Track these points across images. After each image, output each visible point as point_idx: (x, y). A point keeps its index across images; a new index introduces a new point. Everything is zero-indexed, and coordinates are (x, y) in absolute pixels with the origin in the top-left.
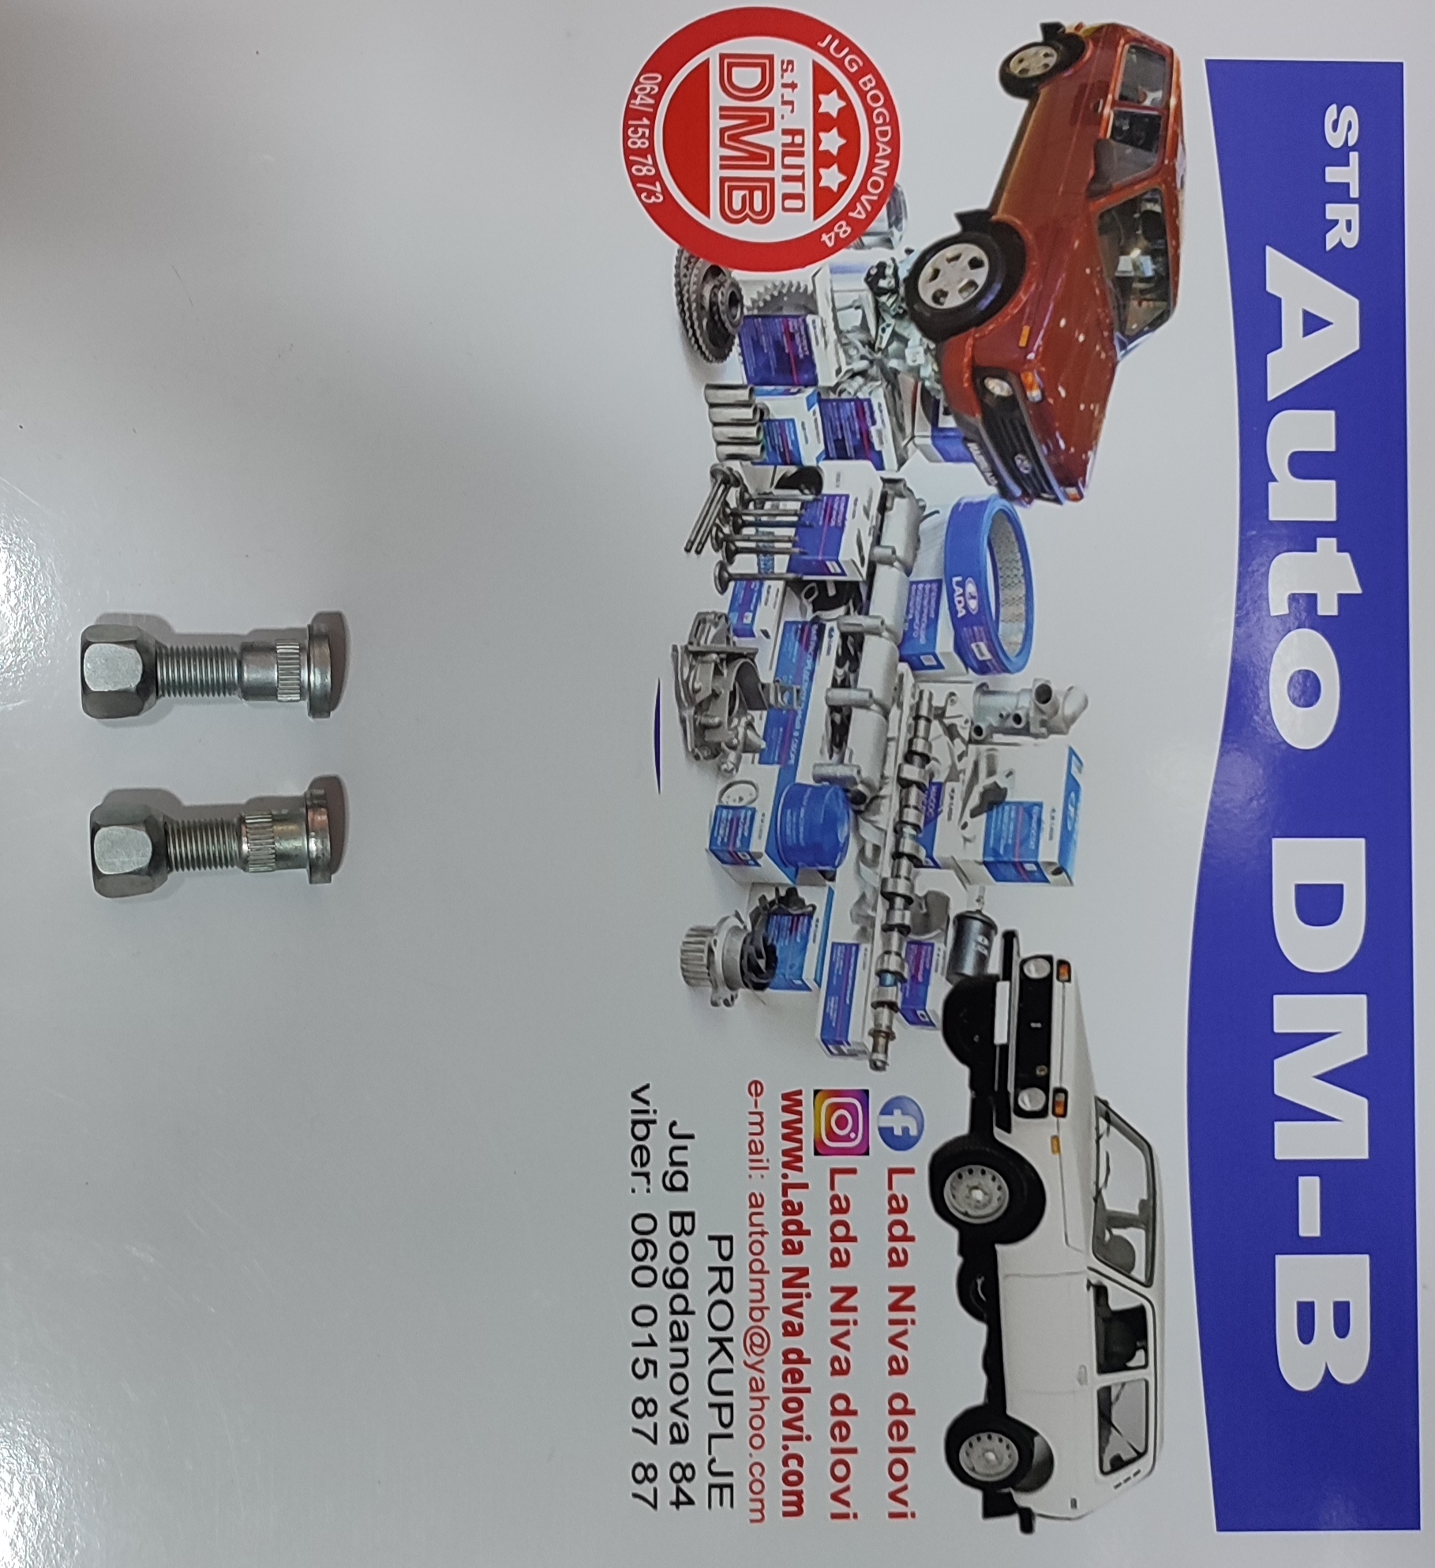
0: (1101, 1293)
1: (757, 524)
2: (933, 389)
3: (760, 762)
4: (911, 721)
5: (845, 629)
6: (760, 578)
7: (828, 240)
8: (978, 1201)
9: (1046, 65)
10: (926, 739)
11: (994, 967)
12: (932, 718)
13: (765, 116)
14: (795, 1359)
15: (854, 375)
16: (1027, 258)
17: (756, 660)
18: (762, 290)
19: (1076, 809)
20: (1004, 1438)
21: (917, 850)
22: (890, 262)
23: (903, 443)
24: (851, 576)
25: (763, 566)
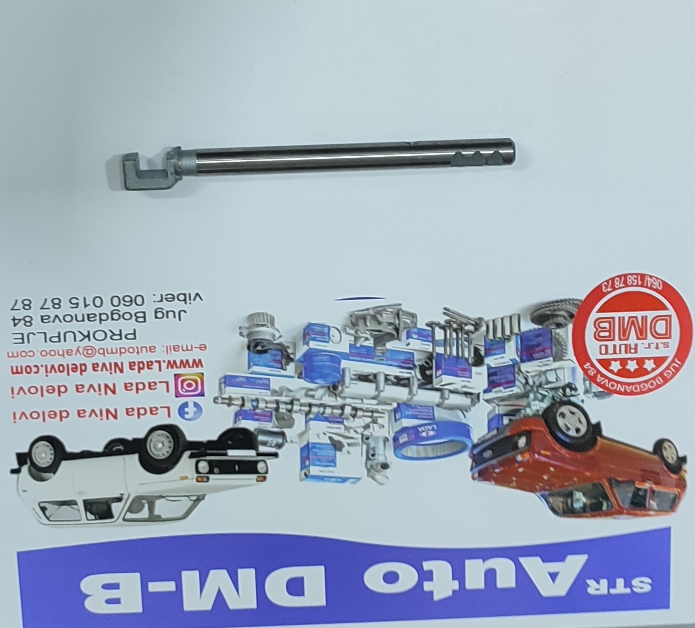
0: (119, 500)
1: (458, 339)
2: (521, 413)
3: (351, 345)
4: (371, 409)
5: (411, 379)
6: (433, 341)
7: (587, 365)
8: (157, 446)
9: (668, 458)
10: (363, 416)
11: (262, 449)
12: (373, 418)
13: (643, 336)
14: (83, 368)
15: (526, 379)
16: (581, 453)
17: (396, 341)
18: (564, 337)
19: (334, 482)
20: (51, 462)
21: (313, 414)
22: (578, 393)
23: (496, 401)
24: (435, 380)
25: (439, 342)
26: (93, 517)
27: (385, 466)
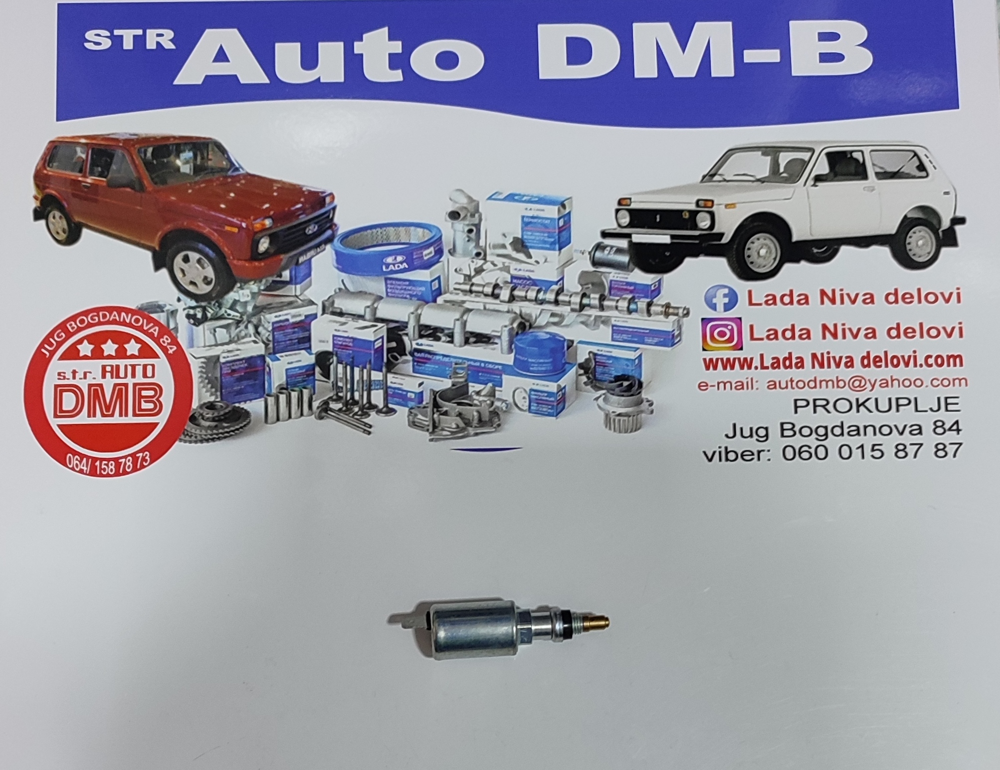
0: (819, 179)
1: (352, 391)
2: (265, 284)
3: (501, 386)
4: (473, 295)
5: (417, 336)
6: (386, 389)
7: (172, 350)
8: (767, 252)
9: (60, 217)
10: (484, 286)
11: (623, 243)
12: (470, 283)
13: (94, 389)
14: (867, 361)
15: (257, 333)
16: (183, 228)
17: (437, 390)
18: (204, 390)
19: (524, 196)
20: (910, 235)
21: (552, 290)
22: (186, 312)
23: (300, 302)
24: (384, 333)
25: (379, 387)
26: (855, 155)
27: (454, 215)
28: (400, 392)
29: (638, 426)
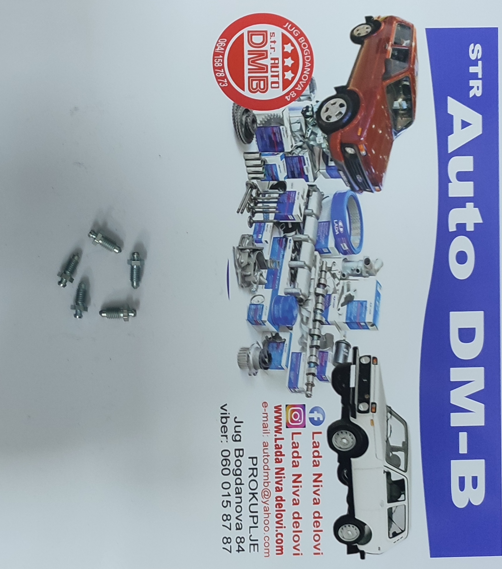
0: (388, 474)
1: (263, 202)
2: (327, 152)
3: (265, 288)
4: (319, 272)
5: (295, 239)
6: (264, 222)
7: (288, 98)
8: (345, 443)
9: (367, 32)
10: (325, 278)
11: (350, 360)
12: (326, 271)
13: (264, 54)
14: (280, 500)
15: (297, 147)
16: (360, 103)
17: (263, 251)
18: (264, 117)
19: (379, 302)
21: (322, 318)
22: (310, 106)
23: (316, 172)
24: (297, 220)
25: (265, 218)
26: (403, 496)
28: (262, 230)
29: (242, 367)
